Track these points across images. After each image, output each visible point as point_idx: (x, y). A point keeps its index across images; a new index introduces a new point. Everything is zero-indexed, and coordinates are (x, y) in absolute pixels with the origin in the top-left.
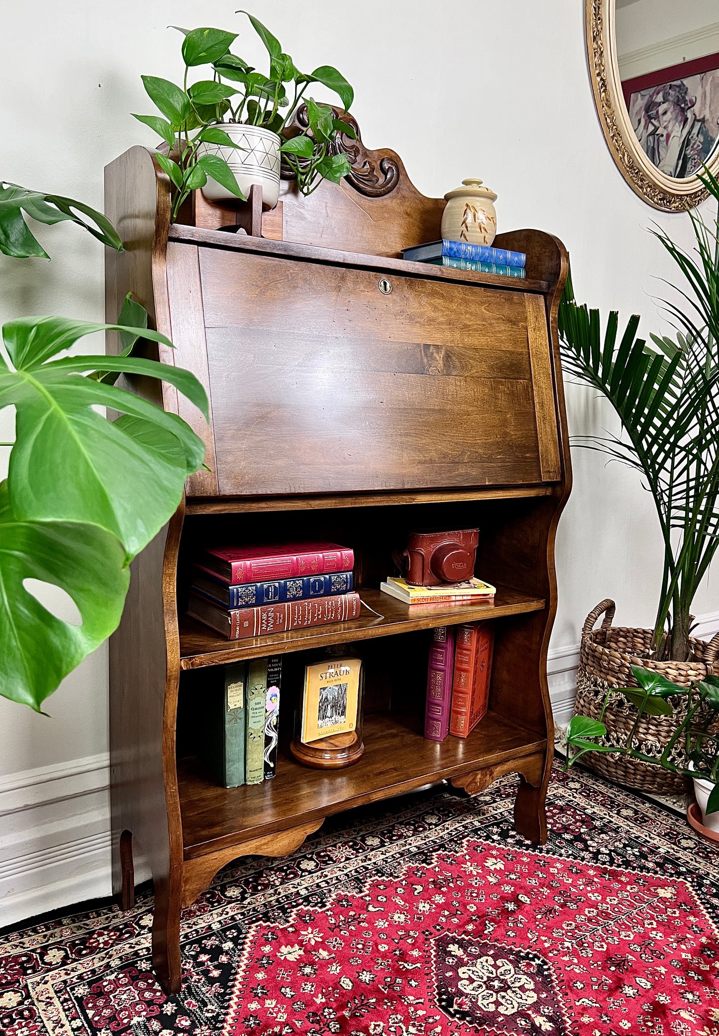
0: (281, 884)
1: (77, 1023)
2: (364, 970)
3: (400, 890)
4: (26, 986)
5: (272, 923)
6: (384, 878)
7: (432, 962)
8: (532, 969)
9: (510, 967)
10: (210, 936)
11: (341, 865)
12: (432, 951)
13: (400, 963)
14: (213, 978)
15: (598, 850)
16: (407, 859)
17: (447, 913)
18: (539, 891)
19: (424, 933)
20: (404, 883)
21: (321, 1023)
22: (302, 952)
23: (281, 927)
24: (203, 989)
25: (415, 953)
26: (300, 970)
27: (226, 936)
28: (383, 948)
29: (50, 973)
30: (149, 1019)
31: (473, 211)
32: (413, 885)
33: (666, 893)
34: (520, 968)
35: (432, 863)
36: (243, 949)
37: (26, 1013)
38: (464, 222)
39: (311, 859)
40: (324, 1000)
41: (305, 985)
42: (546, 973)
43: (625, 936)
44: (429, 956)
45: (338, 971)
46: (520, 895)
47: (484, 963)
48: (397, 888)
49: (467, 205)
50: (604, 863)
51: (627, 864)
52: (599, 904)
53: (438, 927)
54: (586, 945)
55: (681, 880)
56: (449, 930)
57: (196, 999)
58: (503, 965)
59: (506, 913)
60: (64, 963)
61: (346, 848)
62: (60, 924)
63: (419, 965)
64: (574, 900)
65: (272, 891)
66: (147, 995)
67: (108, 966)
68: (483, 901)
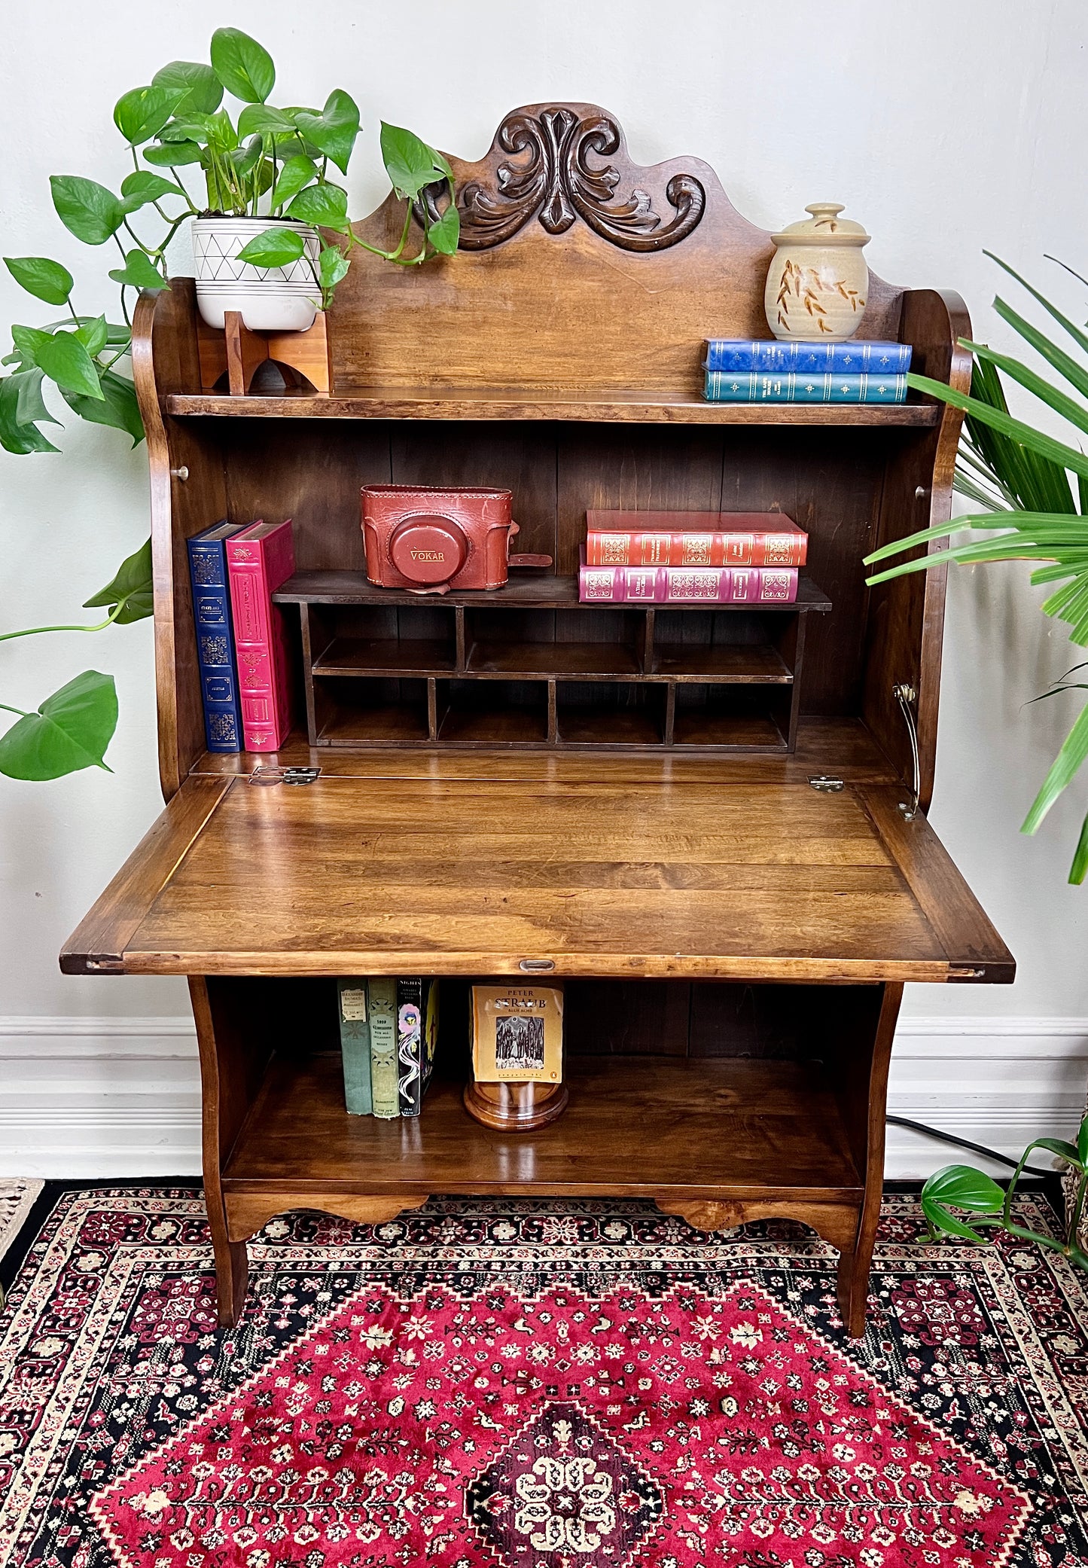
0: (449, 1244)
1: (120, 1316)
2: (431, 1400)
3: (580, 1317)
4: (116, 1252)
5: (394, 1290)
6: (577, 1290)
7: (519, 1431)
8: (632, 1507)
9: (607, 1490)
10: (318, 1276)
11: (542, 1249)
12: (533, 1417)
13: (480, 1413)
14: (277, 1328)
15: (937, 1385)
16: (633, 1276)
17: (605, 1375)
18: (765, 1405)
19: (549, 1387)
20: (595, 1308)
21: (326, 1440)
22: (388, 1343)
23: (397, 1300)
24: (256, 1336)
25: (511, 1410)
26: (366, 1365)
27: (334, 1283)
28: (481, 1383)
29: (145, 1248)
30: (177, 1345)
31: (796, 275)
32: (602, 1316)
33: (968, 1503)
34: (617, 1497)
35: (660, 1296)
36: (334, 1309)
37: (90, 1283)
38: (781, 296)
39: (516, 1225)
40: (354, 1414)
41: (355, 1385)
42: (645, 1523)
43: (819, 1534)
44: (522, 1423)
45: (404, 1387)
46: (730, 1399)
47: (580, 1468)
48: (578, 1311)
49: (788, 265)
50: (922, 1409)
51: (960, 1429)
52: (838, 1468)
53: (573, 1389)
54: (744, 1515)
55: (1024, 1495)
56: (582, 1401)
57: (239, 1344)
58: (601, 1483)
59: (684, 1414)
60: (165, 1243)
61: (572, 1227)
62: (196, 1196)
63: (498, 1427)
64: (805, 1442)
65: (430, 1249)
66: (201, 1316)
67: (197, 1265)
68: (669, 1383)
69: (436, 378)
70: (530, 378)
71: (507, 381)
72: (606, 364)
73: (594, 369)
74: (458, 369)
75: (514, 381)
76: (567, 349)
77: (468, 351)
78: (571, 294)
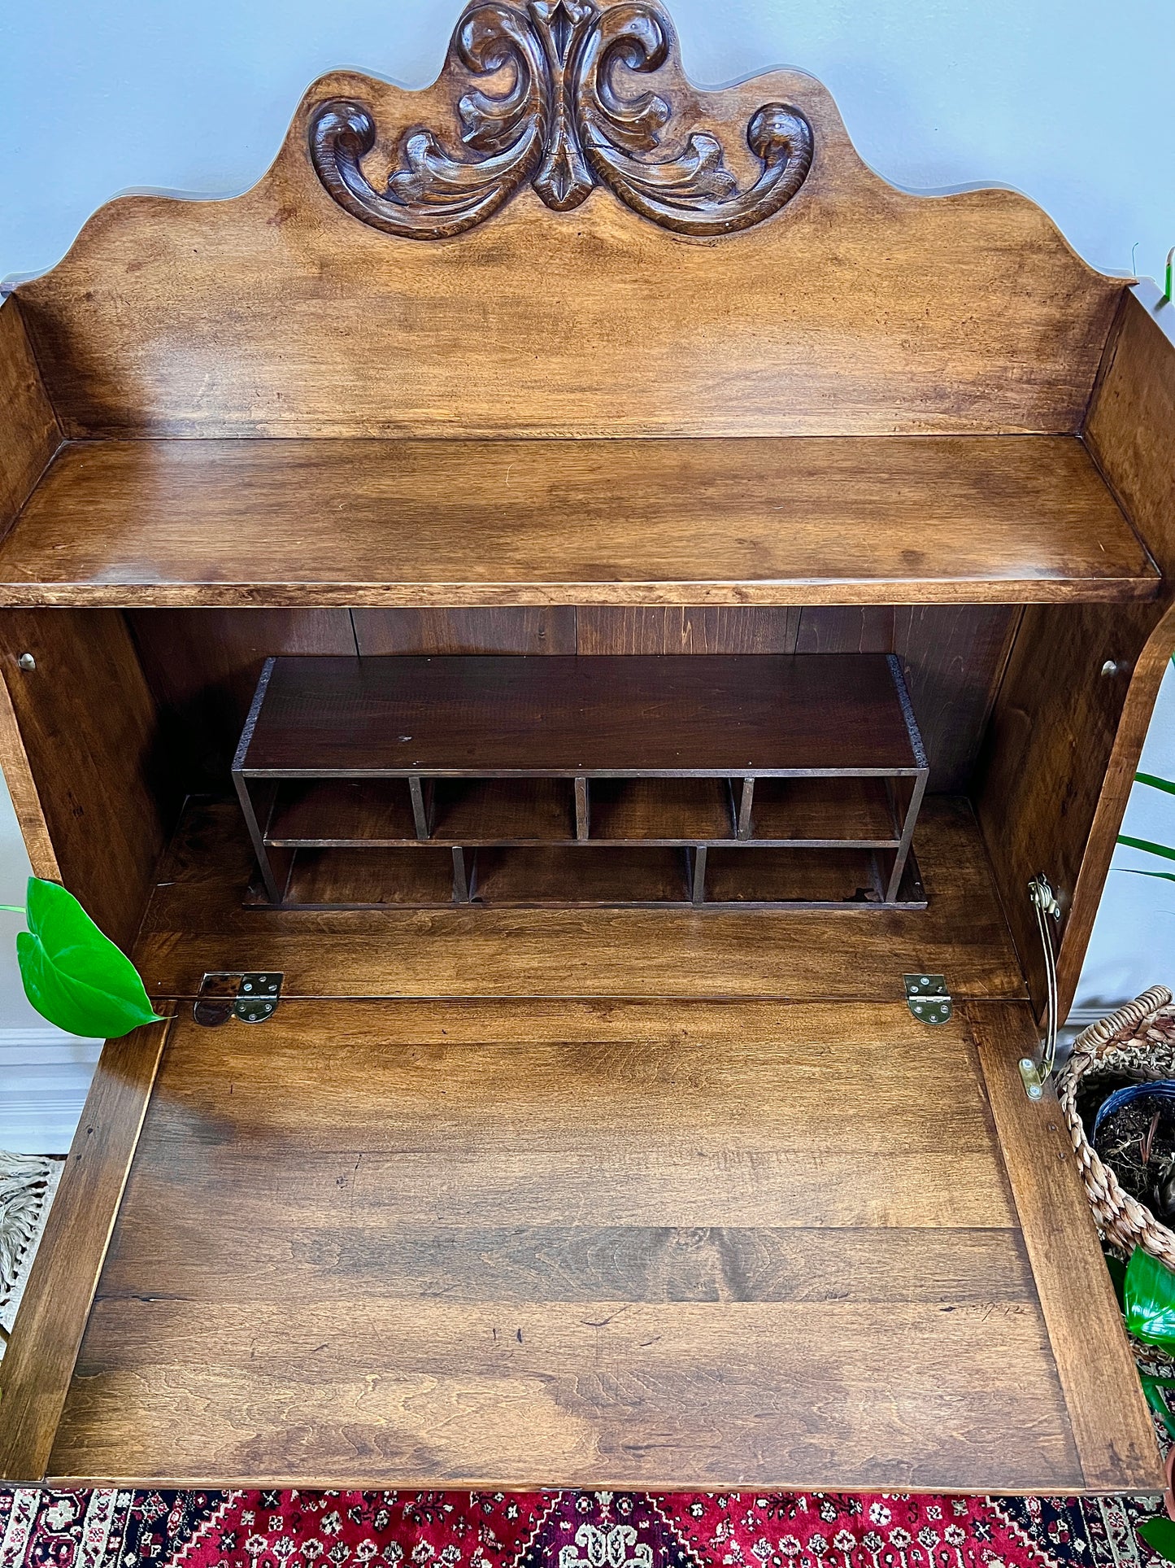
69: (388, 424)
70: (529, 421)
71: (497, 427)
72: (645, 400)
73: (626, 408)
74: (420, 414)
75: (506, 427)
76: (585, 381)
77: (433, 388)
78: (588, 303)
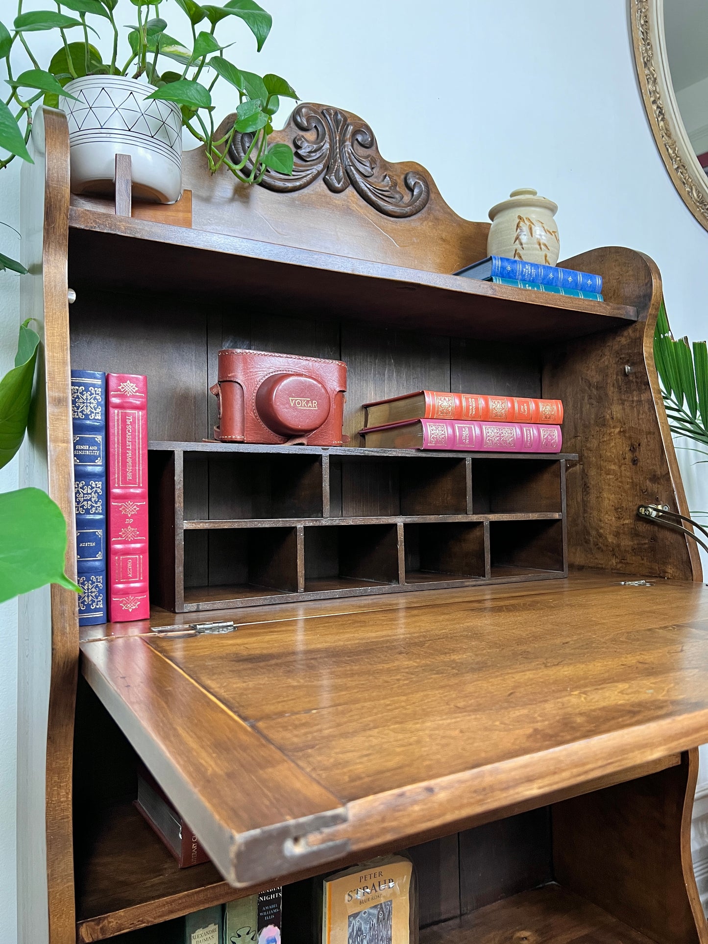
31: (528, 223)
38: (517, 238)
49: (520, 218)
